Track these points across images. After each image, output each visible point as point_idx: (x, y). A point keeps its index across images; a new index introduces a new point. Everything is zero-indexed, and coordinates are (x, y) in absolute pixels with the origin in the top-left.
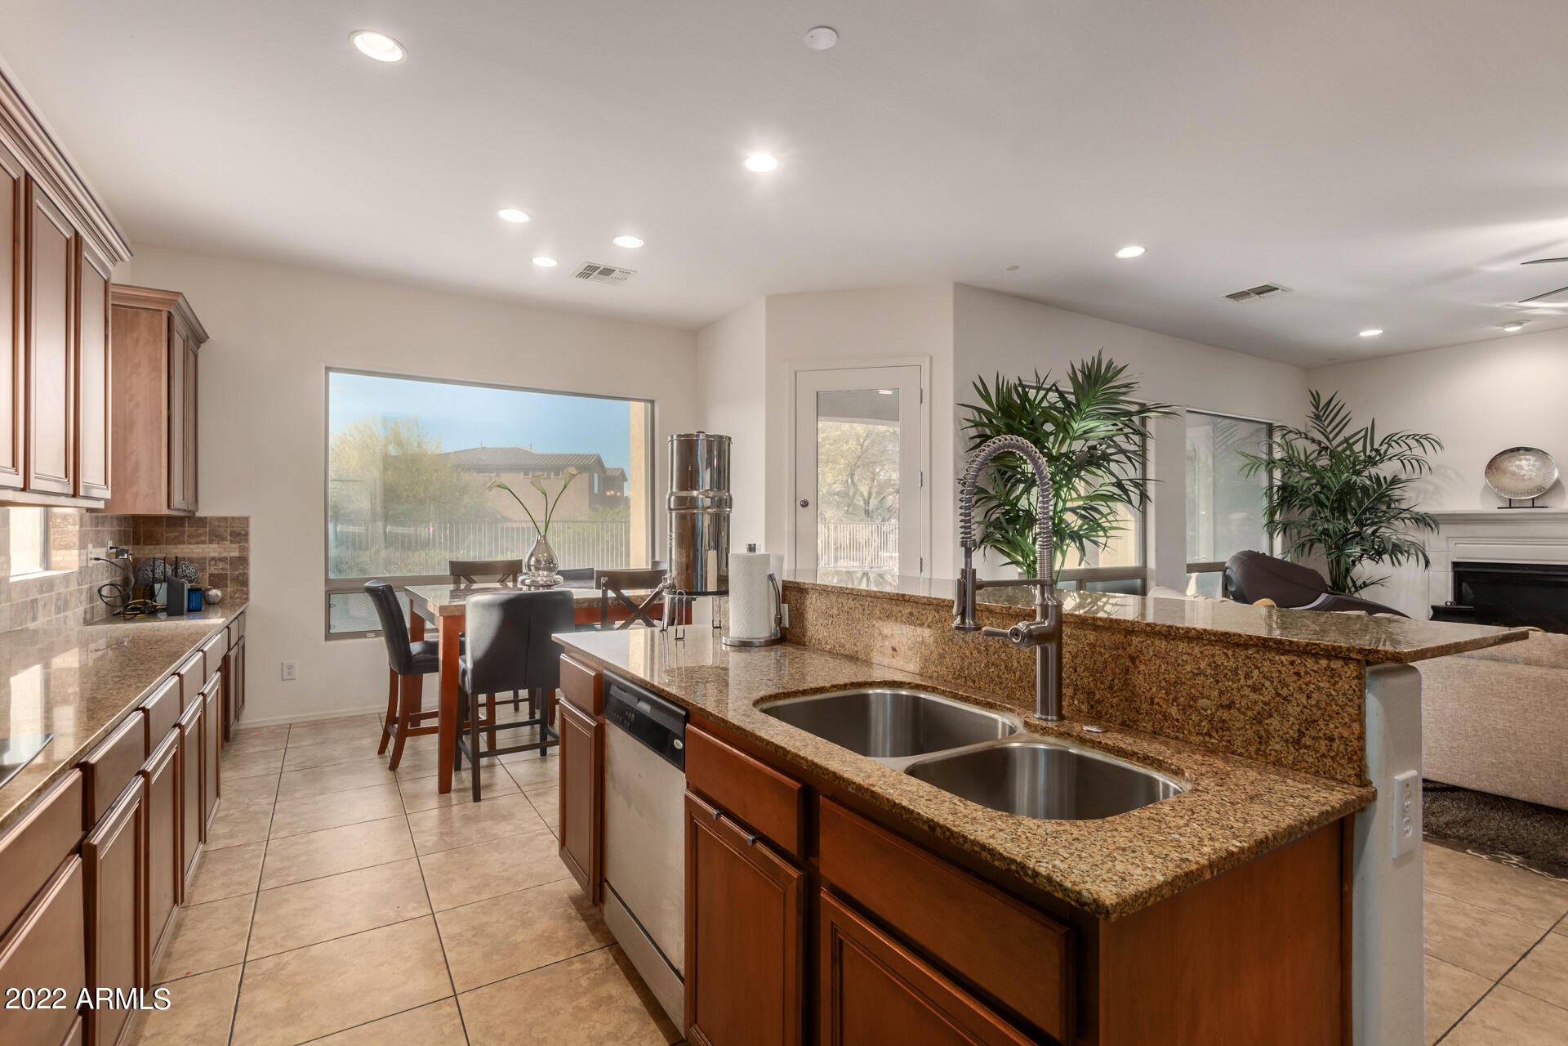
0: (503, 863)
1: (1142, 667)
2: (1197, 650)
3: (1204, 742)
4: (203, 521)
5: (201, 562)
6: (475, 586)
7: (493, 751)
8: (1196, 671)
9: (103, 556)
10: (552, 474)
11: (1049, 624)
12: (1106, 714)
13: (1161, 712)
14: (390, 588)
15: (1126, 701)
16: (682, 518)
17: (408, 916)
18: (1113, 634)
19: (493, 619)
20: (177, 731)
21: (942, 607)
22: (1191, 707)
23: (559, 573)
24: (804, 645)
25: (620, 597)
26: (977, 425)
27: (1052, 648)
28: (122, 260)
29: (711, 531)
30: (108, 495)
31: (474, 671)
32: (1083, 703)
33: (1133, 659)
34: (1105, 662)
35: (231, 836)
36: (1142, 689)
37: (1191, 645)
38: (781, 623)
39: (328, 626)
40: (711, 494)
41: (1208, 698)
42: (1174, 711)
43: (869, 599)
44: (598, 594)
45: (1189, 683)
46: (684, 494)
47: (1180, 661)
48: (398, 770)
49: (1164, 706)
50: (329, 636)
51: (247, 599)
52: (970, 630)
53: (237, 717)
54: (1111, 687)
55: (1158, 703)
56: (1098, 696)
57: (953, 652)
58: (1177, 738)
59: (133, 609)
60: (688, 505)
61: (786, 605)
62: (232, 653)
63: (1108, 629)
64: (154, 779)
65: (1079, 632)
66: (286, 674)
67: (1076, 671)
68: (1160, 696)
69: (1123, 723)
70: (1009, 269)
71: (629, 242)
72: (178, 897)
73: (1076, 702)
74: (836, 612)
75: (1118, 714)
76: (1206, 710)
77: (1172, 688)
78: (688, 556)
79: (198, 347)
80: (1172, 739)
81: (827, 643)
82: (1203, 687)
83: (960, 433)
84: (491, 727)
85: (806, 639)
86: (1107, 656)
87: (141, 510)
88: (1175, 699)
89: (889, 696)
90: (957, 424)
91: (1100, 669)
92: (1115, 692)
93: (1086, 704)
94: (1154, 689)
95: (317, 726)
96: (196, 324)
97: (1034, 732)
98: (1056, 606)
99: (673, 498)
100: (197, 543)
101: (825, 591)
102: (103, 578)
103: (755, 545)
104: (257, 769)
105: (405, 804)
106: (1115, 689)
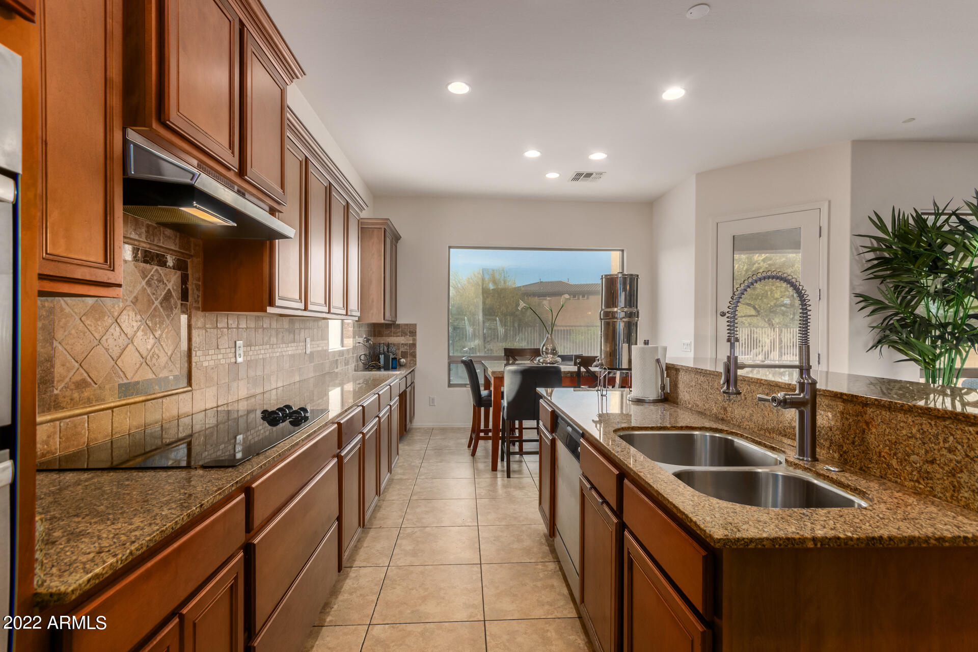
0: (514, 510)
1: (874, 430)
2: (910, 419)
3: (915, 487)
4: (399, 325)
5: (398, 346)
6: (517, 362)
7: (521, 452)
8: (910, 435)
9: (361, 342)
10: (581, 297)
11: (804, 397)
12: (850, 461)
13: (885, 463)
14: (471, 360)
15: (863, 453)
16: (607, 324)
17: (467, 524)
18: (855, 406)
19: (518, 380)
20: (377, 419)
21: (752, 382)
22: (906, 460)
23: (559, 356)
24: (677, 404)
25: (588, 371)
26: (873, 250)
27: (807, 411)
28: (364, 209)
29: (625, 332)
30: (358, 314)
31: (508, 407)
32: (835, 452)
33: (867, 424)
34: (849, 425)
35: (404, 474)
36: (873, 445)
37: (906, 416)
38: (664, 389)
39: (449, 381)
40: (626, 310)
41: (918, 455)
42: (894, 462)
43: (712, 376)
44: (575, 369)
45: (904, 443)
46: (609, 310)
47: (899, 427)
48: (475, 456)
49: (888, 459)
50: (450, 385)
51: (416, 364)
52: (733, 394)
53: (411, 421)
54: (853, 443)
55: (884, 456)
56: (845, 448)
57: (758, 413)
58: (896, 482)
59: (372, 366)
60: (611, 316)
61: (668, 379)
62: (408, 390)
63: (851, 401)
64: (367, 437)
65: (833, 403)
66: (432, 402)
67: (831, 430)
68: (885, 451)
69: (861, 469)
70: (904, 122)
71: (598, 156)
72: (378, 492)
73: (831, 452)
74: (694, 384)
75: (858, 461)
76: (916, 464)
77: (893, 446)
78: (611, 347)
79: (397, 243)
80: (893, 482)
81: (689, 403)
82: (914, 447)
83: (857, 257)
84: (521, 441)
85: (679, 400)
86: (851, 420)
87: (374, 321)
88: (895, 454)
89: (708, 438)
90: (854, 250)
91: (847, 430)
92: (856, 446)
93: (837, 454)
94: (881, 446)
95: (444, 430)
96: (396, 232)
97: (790, 466)
98: (811, 384)
99: (602, 312)
100: (397, 336)
101: (688, 370)
102: (362, 352)
103: (648, 341)
104: (417, 447)
105: (476, 472)
106: (856, 444)
